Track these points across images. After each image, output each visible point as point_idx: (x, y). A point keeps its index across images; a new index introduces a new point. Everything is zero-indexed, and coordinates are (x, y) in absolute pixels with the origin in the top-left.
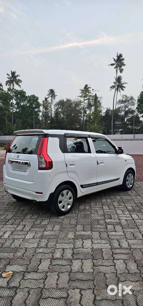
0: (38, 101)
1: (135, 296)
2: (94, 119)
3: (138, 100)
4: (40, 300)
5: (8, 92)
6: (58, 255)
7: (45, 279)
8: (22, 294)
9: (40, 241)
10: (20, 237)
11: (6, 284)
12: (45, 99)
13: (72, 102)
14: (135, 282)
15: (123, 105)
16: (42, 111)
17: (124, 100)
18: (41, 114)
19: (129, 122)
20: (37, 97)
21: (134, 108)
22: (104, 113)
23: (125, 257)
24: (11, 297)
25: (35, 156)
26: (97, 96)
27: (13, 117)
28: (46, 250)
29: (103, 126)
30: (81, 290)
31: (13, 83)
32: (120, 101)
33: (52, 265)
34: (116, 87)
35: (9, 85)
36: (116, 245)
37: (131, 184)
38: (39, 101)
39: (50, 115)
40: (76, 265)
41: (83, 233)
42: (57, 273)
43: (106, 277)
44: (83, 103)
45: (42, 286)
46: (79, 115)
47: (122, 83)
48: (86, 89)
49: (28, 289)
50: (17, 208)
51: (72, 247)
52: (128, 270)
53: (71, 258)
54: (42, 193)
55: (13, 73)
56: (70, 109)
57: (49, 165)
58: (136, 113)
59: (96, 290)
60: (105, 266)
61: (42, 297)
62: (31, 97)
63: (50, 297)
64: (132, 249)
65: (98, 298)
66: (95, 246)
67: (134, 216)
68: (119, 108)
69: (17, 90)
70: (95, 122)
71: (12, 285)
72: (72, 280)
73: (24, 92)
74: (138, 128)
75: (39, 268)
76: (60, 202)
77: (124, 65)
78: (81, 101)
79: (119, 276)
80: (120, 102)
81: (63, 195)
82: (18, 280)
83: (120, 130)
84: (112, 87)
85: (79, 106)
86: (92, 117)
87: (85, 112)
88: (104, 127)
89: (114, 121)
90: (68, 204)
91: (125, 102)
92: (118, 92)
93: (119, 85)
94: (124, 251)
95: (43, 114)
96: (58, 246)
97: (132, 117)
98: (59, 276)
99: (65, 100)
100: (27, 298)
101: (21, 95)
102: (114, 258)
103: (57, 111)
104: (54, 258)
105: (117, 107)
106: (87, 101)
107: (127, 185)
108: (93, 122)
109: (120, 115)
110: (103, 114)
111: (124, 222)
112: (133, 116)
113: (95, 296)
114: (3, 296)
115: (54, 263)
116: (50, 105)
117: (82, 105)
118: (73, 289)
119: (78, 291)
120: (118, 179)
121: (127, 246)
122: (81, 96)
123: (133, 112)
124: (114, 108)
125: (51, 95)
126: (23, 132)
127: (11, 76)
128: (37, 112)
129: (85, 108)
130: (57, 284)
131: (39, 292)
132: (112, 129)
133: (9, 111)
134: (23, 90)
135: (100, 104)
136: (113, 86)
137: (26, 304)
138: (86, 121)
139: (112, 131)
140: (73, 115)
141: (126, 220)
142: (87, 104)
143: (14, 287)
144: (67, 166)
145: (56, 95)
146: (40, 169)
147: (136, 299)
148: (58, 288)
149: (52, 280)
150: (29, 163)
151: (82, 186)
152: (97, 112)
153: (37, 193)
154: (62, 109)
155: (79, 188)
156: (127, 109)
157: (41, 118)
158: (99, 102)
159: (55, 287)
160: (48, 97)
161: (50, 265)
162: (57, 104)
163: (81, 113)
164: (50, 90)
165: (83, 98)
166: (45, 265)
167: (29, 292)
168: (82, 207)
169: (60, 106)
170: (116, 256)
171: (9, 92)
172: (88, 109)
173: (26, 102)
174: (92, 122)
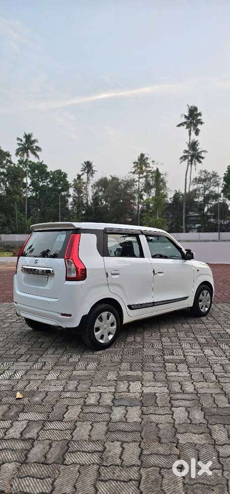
0: (66, 180)
1: (197, 450)
2: (156, 208)
3: (224, 178)
4: (66, 454)
5: (19, 166)
6: (92, 400)
7: (74, 430)
8: (41, 446)
9: (67, 383)
10: (38, 378)
11: (19, 436)
12: (77, 177)
13: (120, 181)
14: (198, 434)
15: (201, 185)
16: (72, 195)
17: (203, 177)
18: (70, 200)
19: (210, 213)
20: (65, 173)
21: (218, 190)
22: (170, 198)
23: (187, 403)
24: (25, 450)
25: (61, 261)
26: (160, 171)
27: (26, 205)
28: (74, 395)
29: (170, 219)
30: (123, 442)
31: (27, 152)
32: (196, 179)
33: (84, 413)
34: (190, 158)
35: (20, 155)
36: (177, 388)
37: (206, 307)
38: (68, 179)
39: (85, 202)
40: (118, 413)
41: (130, 373)
42: (91, 423)
43: (159, 428)
44: (137, 183)
45: (68, 437)
46: (132, 201)
47: (199, 151)
48: (142, 161)
49: (50, 441)
50: (34, 340)
51: (113, 390)
52: (190, 419)
53: (111, 404)
54: (70, 315)
55: (28, 137)
56: (117, 192)
57: (82, 275)
58: (221, 199)
59: (144, 443)
60: (159, 415)
61: (69, 451)
62: (56, 174)
63: (79, 451)
64: (200, 394)
65: (145, 452)
66: (147, 390)
67: (208, 351)
68: (195, 190)
69: (34, 163)
70: (156, 212)
71: (28, 436)
72: (111, 431)
73: (44, 165)
74: (225, 223)
75: (65, 416)
76: (98, 329)
77: (202, 123)
78: (134, 179)
79: (177, 426)
80: (196, 181)
81: (101, 319)
82: (36, 431)
83: (197, 225)
84: (184, 158)
85: (131, 188)
86: (151, 205)
87: (141, 197)
88: (172, 221)
89: (187, 212)
90: (109, 334)
91: (205, 180)
92: (193, 166)
93: (193, 154)
94: (187, 397)
95: (74, 201)
96: (93, 389)
97: (216, 205)
98: (93, 427)
99: (109, 178)
100: (48, 451)
101: (40, 170)
102: (172, 405)
103: (97, 195)
104: (87, 404)
105: (191, 190)
106: (144, 179)
107: (200, 308)
108: (154, 213)
109: (197, 202)
110: (169, 200)
111: (191, 359)
112: (217, 203)
113: (142, 450)
114: (15, 449)
115: (86, 410)
116: (85, 185)
117: (135, 186)
118: (112, 442)
119: (118, 444)
120: (186, 298)
121: (192, 390)
122: (134, 173)
123: (217, 196)
124: (187, 191)
125: (86, 171)
126: (44, 226)
127: (24, 140)
128: (65, 196)
129: (140, 190)
130: (90, 436)
131: (64, 445)
132: (184, 224)
133: (20, 195)
134: (43, 162)
135: (164, 184)
136: (185, 156)
137: (46, 459)
138: (143, 211)
139: (184, 227)
140: (121, 201)
141: (194, 357)
142: (144, 185)
143: (30, 439)
144: (107, 276)
145: (95, 171)
146: (68, 279)
147: (198, 454)
148: (90, 440)
149: (83, 431)
150: (53, 271)
151: (130, 307)
152: (160, 197)
153: (63, 315)
154: (104, 192)
155: (125, 309)
156: (207, 192)
157: (71, 206)
158: (162, 181)
159: (87, 440)
160: (83, 174)
161: (81, 412)
162: (97, 185)
163: (134, 198)
164: (85, 162)
165: (138, 175)
166: (73, 413)
167: (50, 445)
168: (130, 339)
169: (101, 188)
170: (176, 403)
171: (21, 166)
172: (145, 192)
173: (48, 181)
174: (151, 213)
